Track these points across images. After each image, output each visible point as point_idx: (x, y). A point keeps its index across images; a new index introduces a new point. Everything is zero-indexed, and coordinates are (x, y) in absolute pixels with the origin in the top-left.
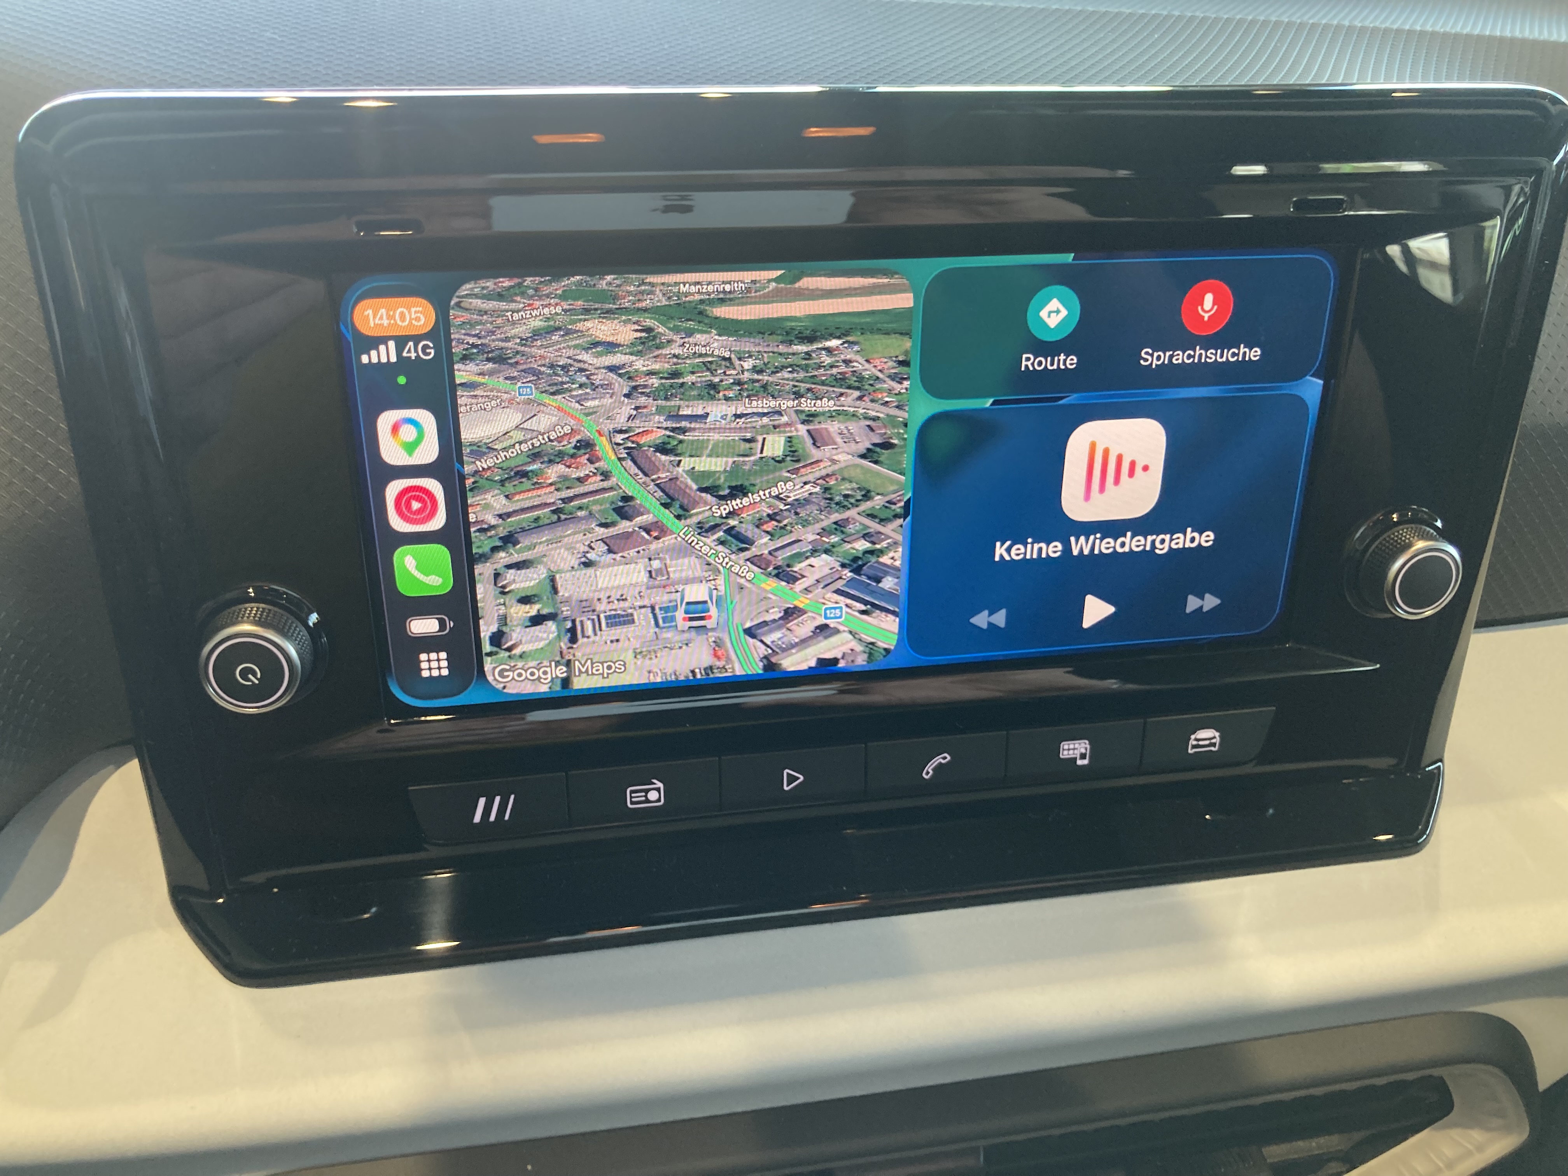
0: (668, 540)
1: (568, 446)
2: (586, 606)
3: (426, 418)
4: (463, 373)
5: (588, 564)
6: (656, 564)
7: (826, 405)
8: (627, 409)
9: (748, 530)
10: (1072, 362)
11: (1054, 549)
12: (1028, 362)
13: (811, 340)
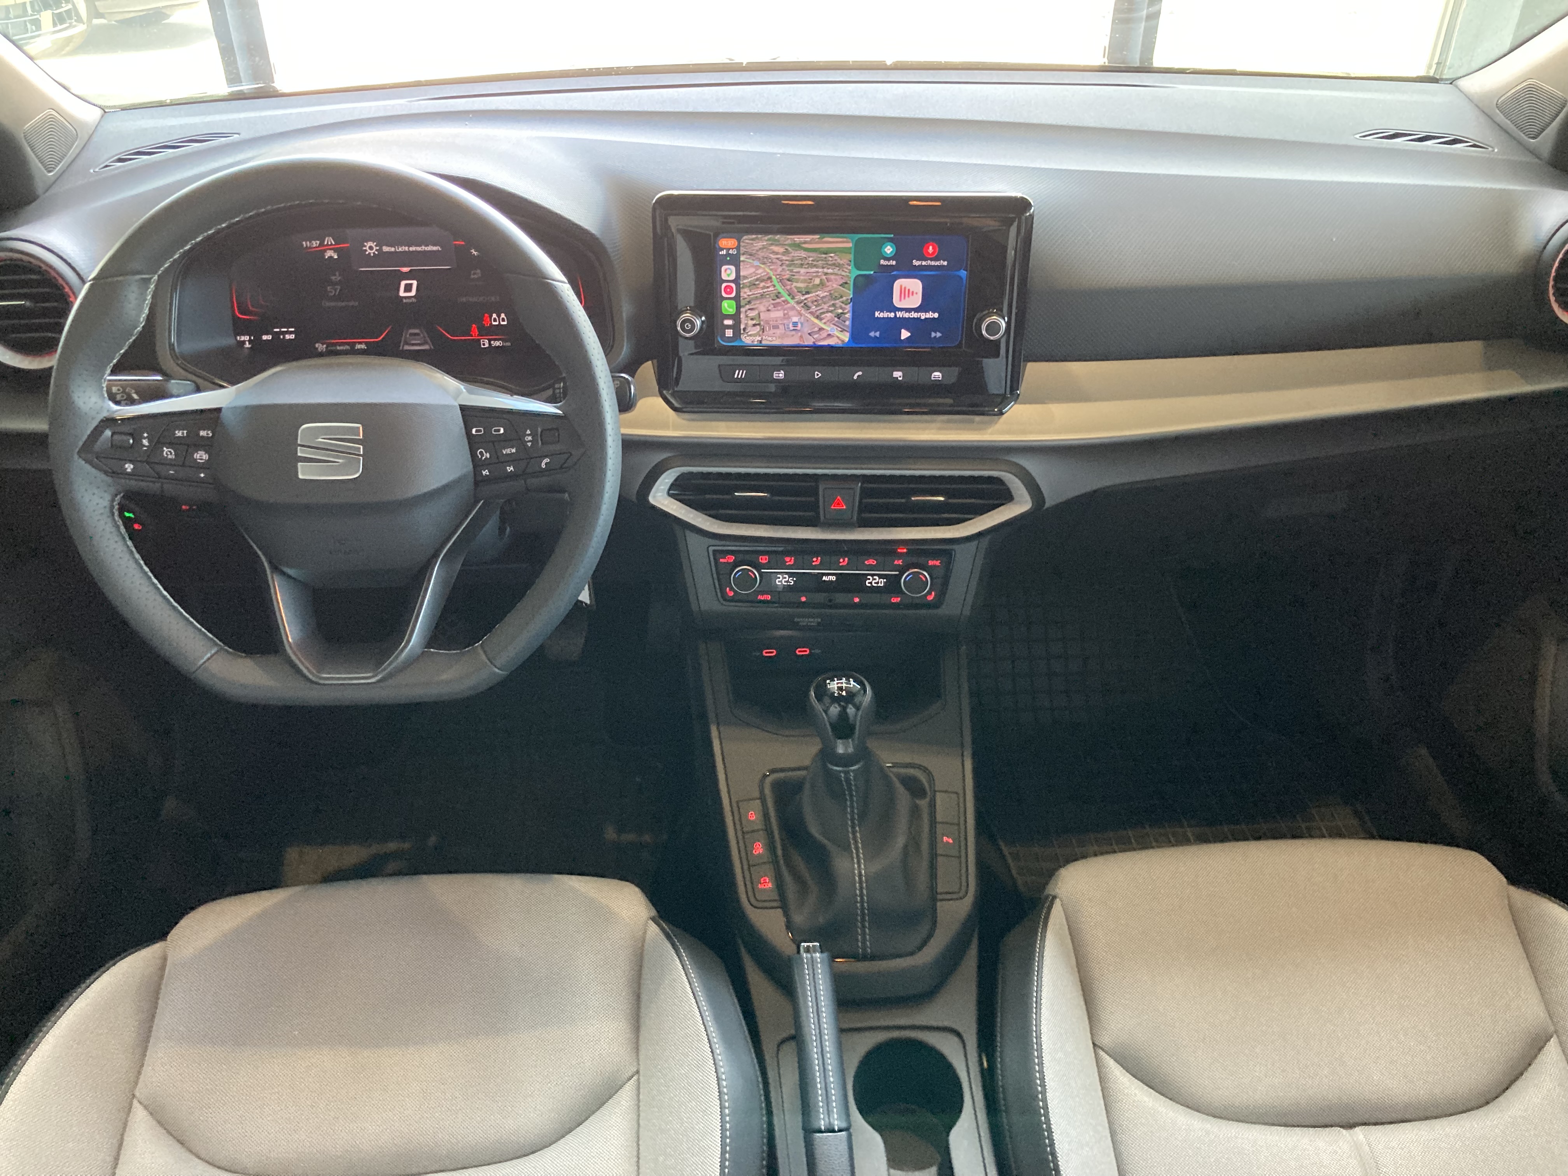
0: (789, 305)
1: (765, 278)
2: (767, 322)
3: (733, 268)
4: (742, 258)
5: (768, 310)
6: (786, 312)
7: (830, 271)
8: (780, 269)
9: (810, 304)
10: (894, 263)
11: (892, 315)
12: (882, 262)
13: (826, 254)
